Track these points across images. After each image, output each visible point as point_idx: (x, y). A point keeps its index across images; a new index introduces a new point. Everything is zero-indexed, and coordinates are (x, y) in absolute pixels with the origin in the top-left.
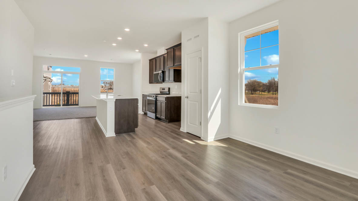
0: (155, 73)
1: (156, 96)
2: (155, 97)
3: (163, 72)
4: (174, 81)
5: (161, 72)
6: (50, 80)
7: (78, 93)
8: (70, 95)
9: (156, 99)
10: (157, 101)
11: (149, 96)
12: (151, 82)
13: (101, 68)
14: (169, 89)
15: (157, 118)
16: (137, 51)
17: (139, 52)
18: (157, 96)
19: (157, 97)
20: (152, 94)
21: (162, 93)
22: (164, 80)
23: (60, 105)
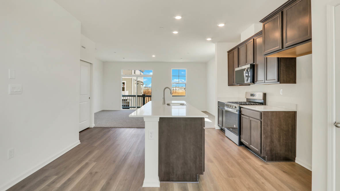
0: (237, 69)
1: (240, 108)
2: (238, 108)
3: (253, 67)
4: (278, 81)
5: (249, 66)
6: (142, 83)
7: (150, 96)
8: (146, 98)
9: (240, 111)
10: (242, 116)
11: (228, 106)
12: (231, 84)
13: (172, 69)
14: (265, 95)
15: (241, 144)
16: (209, 39)
17: (212, 41)
18: (242, 107)
19: (242, 109)
20: (233, 103)
21: (250, 102)
22: (253, 81)
23: (135, 107)
